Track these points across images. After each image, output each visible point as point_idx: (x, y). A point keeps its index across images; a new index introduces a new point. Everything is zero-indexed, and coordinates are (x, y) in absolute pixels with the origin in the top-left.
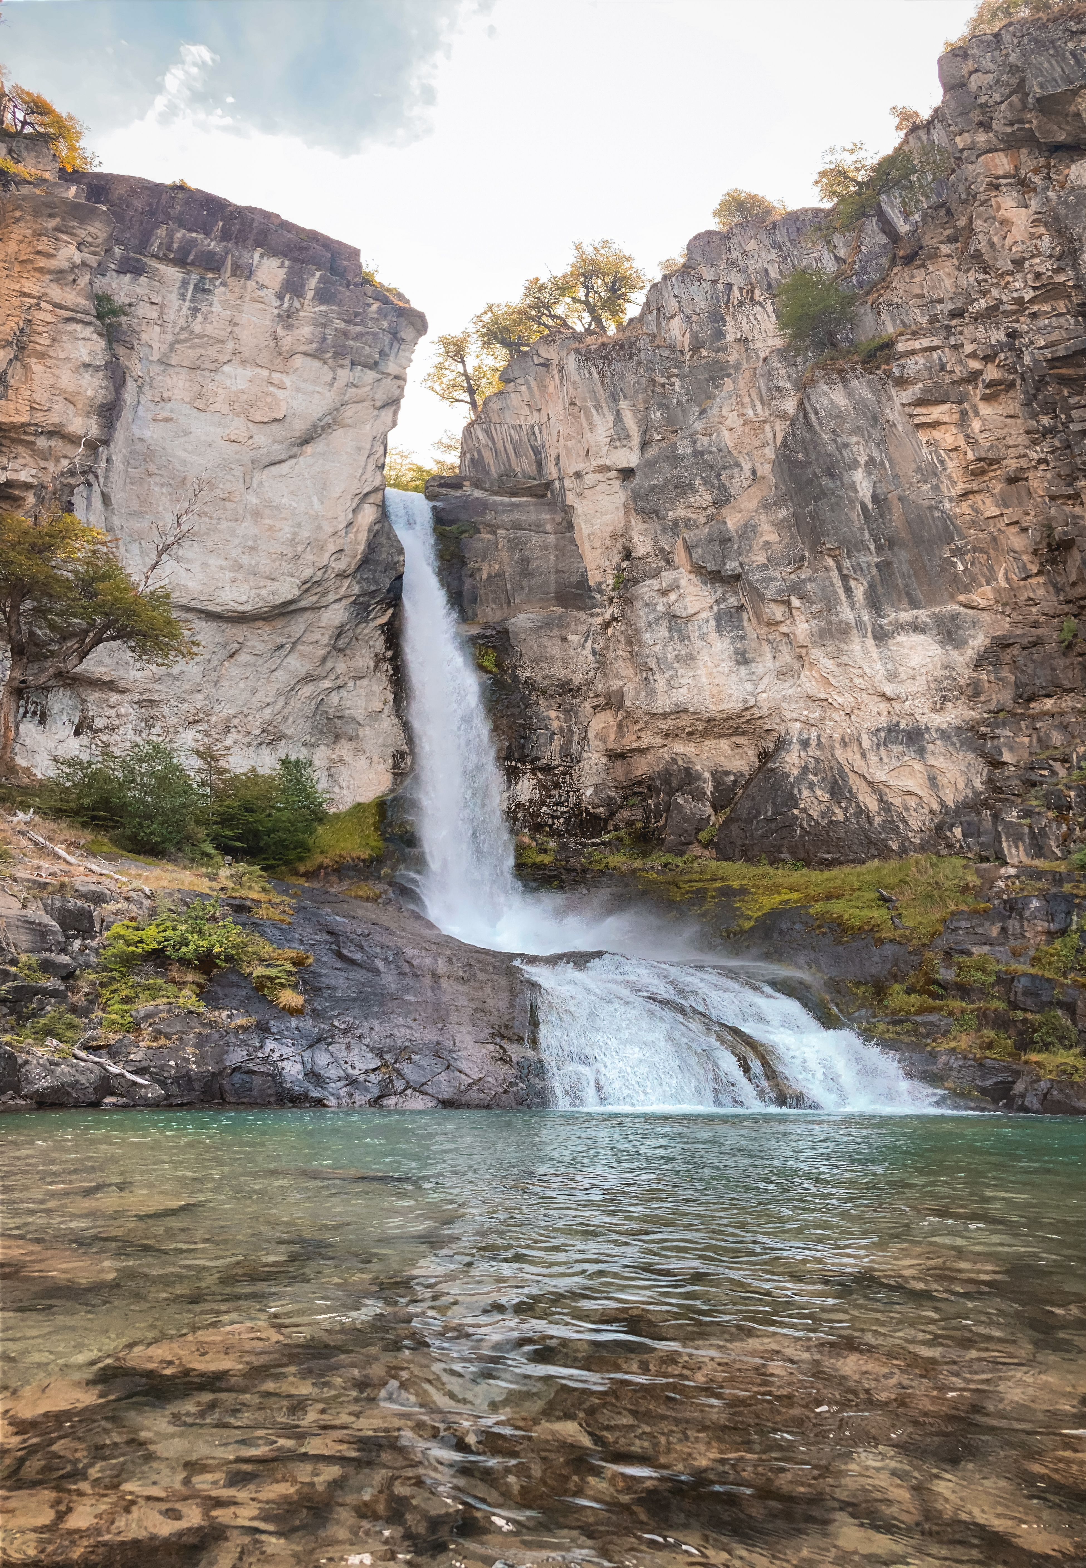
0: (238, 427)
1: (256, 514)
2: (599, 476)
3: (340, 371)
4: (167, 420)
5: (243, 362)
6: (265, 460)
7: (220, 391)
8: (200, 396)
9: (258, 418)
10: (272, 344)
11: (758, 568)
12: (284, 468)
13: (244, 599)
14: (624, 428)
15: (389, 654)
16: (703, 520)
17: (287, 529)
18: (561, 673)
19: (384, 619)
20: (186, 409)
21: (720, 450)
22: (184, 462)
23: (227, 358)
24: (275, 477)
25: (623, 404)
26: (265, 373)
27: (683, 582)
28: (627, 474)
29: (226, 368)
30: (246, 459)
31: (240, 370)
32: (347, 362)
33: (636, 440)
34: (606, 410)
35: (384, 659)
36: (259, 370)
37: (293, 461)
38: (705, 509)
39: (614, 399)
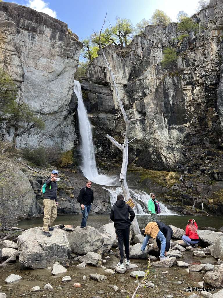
0: (45, 73)
1: (50, 92)
2: (119, 85)
3: (65, 60)
4: (30, 72)
5: (44, 57)
6: (51, 80)
7: (40, 65)
8: (36, 66)
9: (49, 71)
10: (50, 53)
11: (149, 112)
12: (54, 82)
13: (48, 110)
14: (126, 75)
15: (74, 120)
16: (139, 99)
17: (56, 96)
18: (109, 127)
19: (74, 114)
20: (34, 69)
21: (145, 84)
22: (35, 81)
23: (41, 56)
24: (53, 84)
25: (126, 68)
26: (49, 60)
27: (135, 112)
28: (125, 86)
29: (41, 59)
30: (47, 80)
31: (44, 59)
32: (67, 57)
33: (128, 78)
34: (122, 69)
35: (73, 121)
36: (48, 59)
37: (56, 80)
38: (140, 97)
39: (124, 67)
